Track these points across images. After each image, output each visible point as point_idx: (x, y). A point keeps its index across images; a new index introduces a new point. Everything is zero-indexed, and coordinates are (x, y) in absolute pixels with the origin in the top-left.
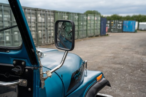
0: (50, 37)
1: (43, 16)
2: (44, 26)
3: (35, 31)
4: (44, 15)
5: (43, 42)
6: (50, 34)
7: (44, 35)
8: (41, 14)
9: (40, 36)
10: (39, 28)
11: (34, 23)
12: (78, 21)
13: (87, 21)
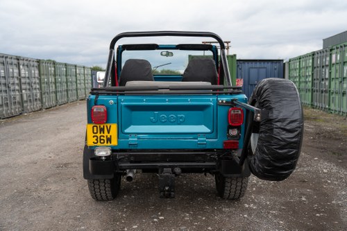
0: (36, 100)
1: (26, 68)
2: (29, 84)
3: (18, 90)
4: (27, 66)
5: (29, 107)
6: (36, 95)
7: (29, 96)
8: (23, 65)
9: (25, 98)
10: (23, 87)
11: (17, 78)
12: (66, 75)
13: (76, 76)
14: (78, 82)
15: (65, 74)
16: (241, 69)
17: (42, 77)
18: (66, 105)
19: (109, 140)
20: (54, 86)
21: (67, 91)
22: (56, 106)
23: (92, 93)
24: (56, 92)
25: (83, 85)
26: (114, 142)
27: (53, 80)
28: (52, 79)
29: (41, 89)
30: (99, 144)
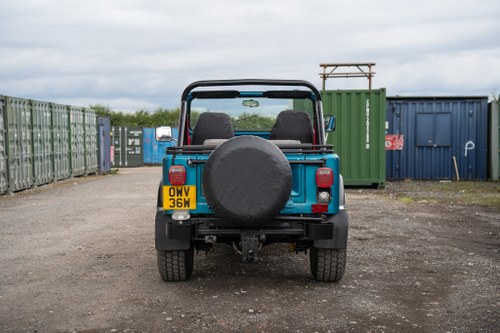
12: (51, 127)
13: (69, 128)
14: (73, 139)
15: (49, 123)
16: (399, 116)
17: (10, 130)
18: (51, 185)
19: (187, 203)
20: (29, 147)
21: (52, 157)
22: (32, 186)
23: (168, 153)
24: (32, 160)
25: (81, 146)
26: (193, 206)
27: (29, 137)
28: (26, 134)
29: (7, 154)
30: (176, 207)
